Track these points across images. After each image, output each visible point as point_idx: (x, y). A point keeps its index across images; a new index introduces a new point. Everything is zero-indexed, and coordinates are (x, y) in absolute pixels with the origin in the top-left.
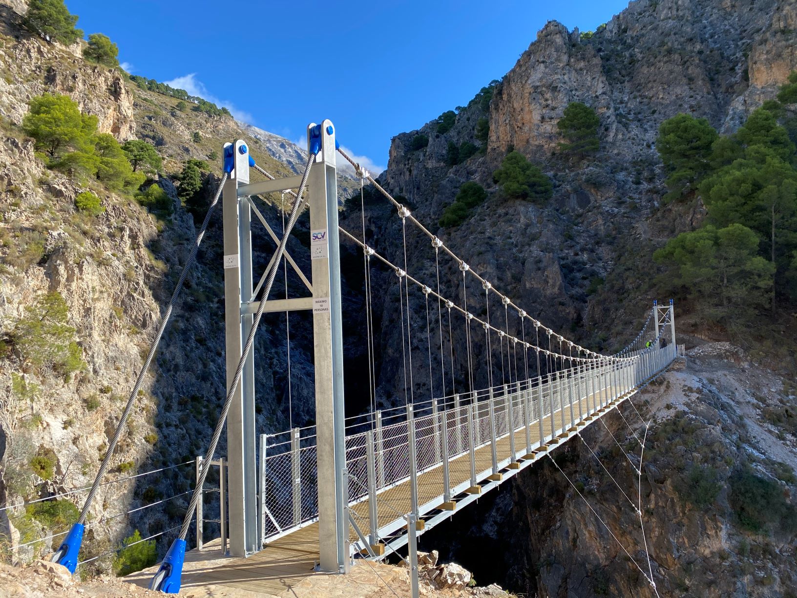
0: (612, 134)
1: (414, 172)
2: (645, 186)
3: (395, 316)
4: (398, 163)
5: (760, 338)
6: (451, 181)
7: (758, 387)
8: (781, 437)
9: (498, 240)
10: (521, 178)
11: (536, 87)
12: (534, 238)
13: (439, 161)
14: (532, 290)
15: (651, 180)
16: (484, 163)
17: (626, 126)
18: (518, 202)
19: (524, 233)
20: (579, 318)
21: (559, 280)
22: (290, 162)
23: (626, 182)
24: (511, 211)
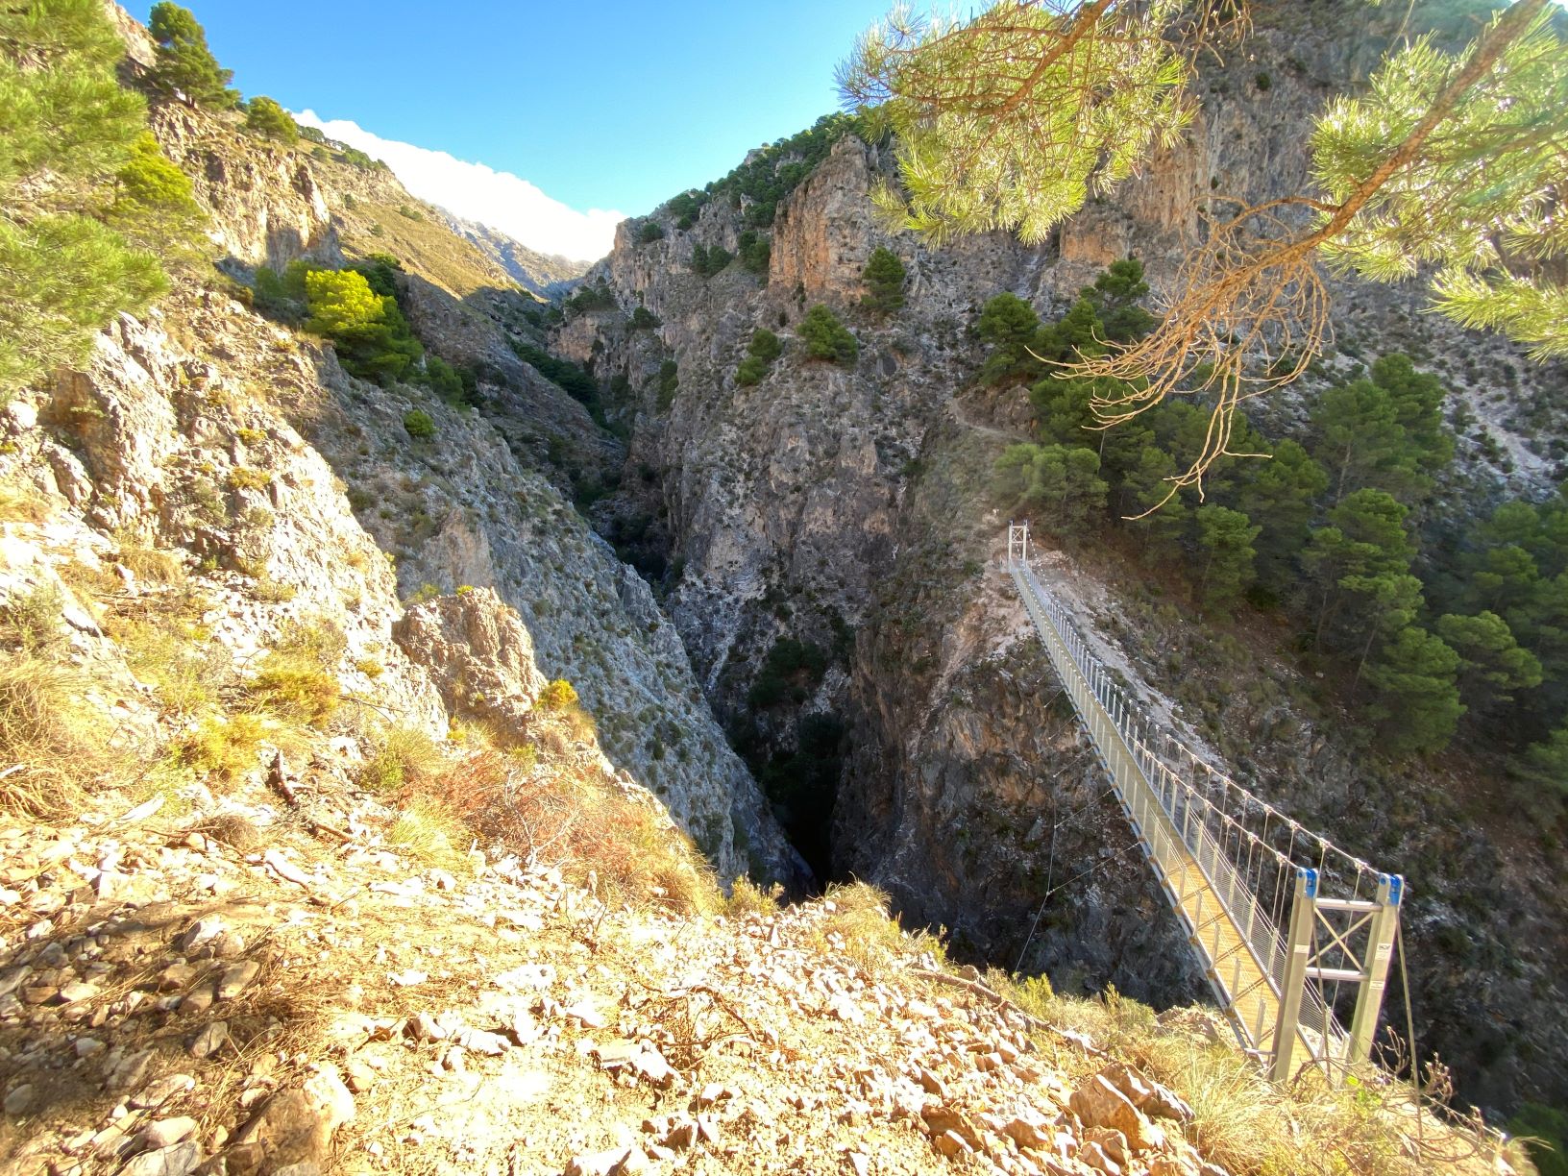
0: (915, 289)
1: (656, 278)
2: (948, 352)
3: (697, 488)
4: (626, 257)
5: (1084, 546)
6: (731, 318)
7: (1089, 597)
8: (1109, 643)
9: (806, 409)
10: (828, 338)
11: (833, 220)
12: (844, 408)
13: (684, 266)
14: (848, 468)
15: (953, 347)
16: (765, 297)
17: (929, 279)
18: (824, 365)
19: (832, 402)
20: (893, 498)
21: (875, 460)
22: (469, 235)
23: (930, 347)
24: (818, 375)
